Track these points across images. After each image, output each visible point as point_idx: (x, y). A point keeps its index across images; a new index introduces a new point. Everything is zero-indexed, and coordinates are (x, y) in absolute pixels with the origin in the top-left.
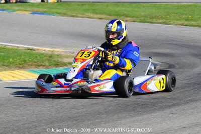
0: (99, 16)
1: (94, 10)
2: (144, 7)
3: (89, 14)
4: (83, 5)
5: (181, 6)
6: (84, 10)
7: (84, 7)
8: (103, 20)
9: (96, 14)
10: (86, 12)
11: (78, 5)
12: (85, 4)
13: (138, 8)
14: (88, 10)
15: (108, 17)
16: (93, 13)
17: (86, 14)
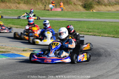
0: (16, 26)
1: (13, 23)
2: (40, 22)
3: (11, 25)
4: (7, 20)
5: (60, 22)
6: (8, 23)
7: (8, 21)
8: (18, 28)
9: (15, 25)
10: (9, 24)
11: (5, 20)
12: (8, 20)
13: (37, 22)
14: (10, 23)
15: (21, 27)
16: (13, 24)
17: (9, 25)
